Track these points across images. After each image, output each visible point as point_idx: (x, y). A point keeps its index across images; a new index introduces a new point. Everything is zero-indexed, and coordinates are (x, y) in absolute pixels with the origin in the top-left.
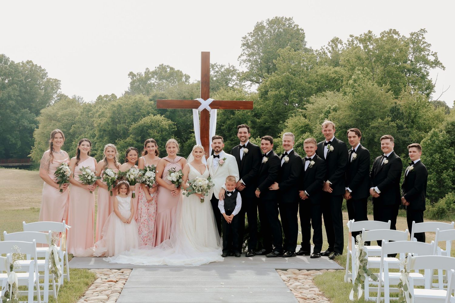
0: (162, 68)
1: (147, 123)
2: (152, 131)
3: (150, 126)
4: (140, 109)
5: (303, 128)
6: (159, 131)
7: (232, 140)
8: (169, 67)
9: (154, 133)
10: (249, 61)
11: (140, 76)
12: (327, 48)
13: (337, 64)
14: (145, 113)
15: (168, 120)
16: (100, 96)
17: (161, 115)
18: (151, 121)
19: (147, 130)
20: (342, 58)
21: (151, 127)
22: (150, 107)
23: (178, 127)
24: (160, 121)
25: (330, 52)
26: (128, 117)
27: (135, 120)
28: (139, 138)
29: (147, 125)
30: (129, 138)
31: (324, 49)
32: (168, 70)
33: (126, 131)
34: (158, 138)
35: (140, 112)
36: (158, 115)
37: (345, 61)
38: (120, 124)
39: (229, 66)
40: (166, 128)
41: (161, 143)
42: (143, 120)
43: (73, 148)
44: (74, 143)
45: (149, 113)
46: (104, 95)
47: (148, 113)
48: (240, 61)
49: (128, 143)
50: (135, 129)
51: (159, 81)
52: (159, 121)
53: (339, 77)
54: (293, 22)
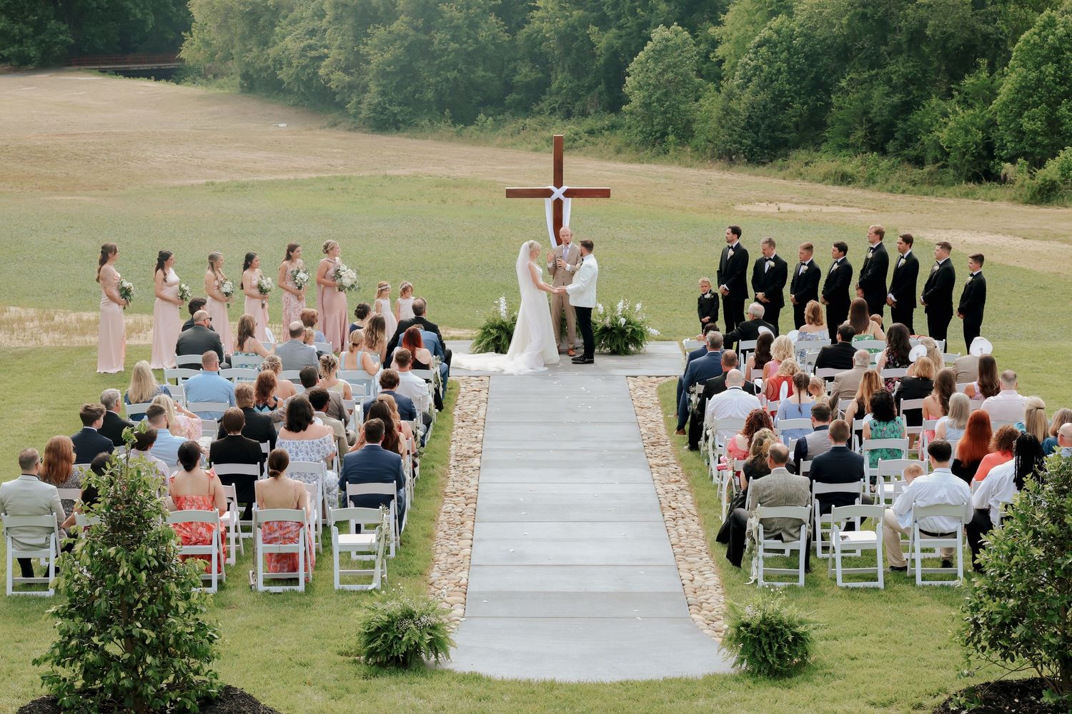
5: (774, 7)
7: (620, 28)
9: (452, 11)
28: (420, 23)
30: (398, 21)
33: (391, 8)
34: (460, 21)
41: (467, 33)
43: (277, 41)
44: (277, 29)
49: (395, 33)
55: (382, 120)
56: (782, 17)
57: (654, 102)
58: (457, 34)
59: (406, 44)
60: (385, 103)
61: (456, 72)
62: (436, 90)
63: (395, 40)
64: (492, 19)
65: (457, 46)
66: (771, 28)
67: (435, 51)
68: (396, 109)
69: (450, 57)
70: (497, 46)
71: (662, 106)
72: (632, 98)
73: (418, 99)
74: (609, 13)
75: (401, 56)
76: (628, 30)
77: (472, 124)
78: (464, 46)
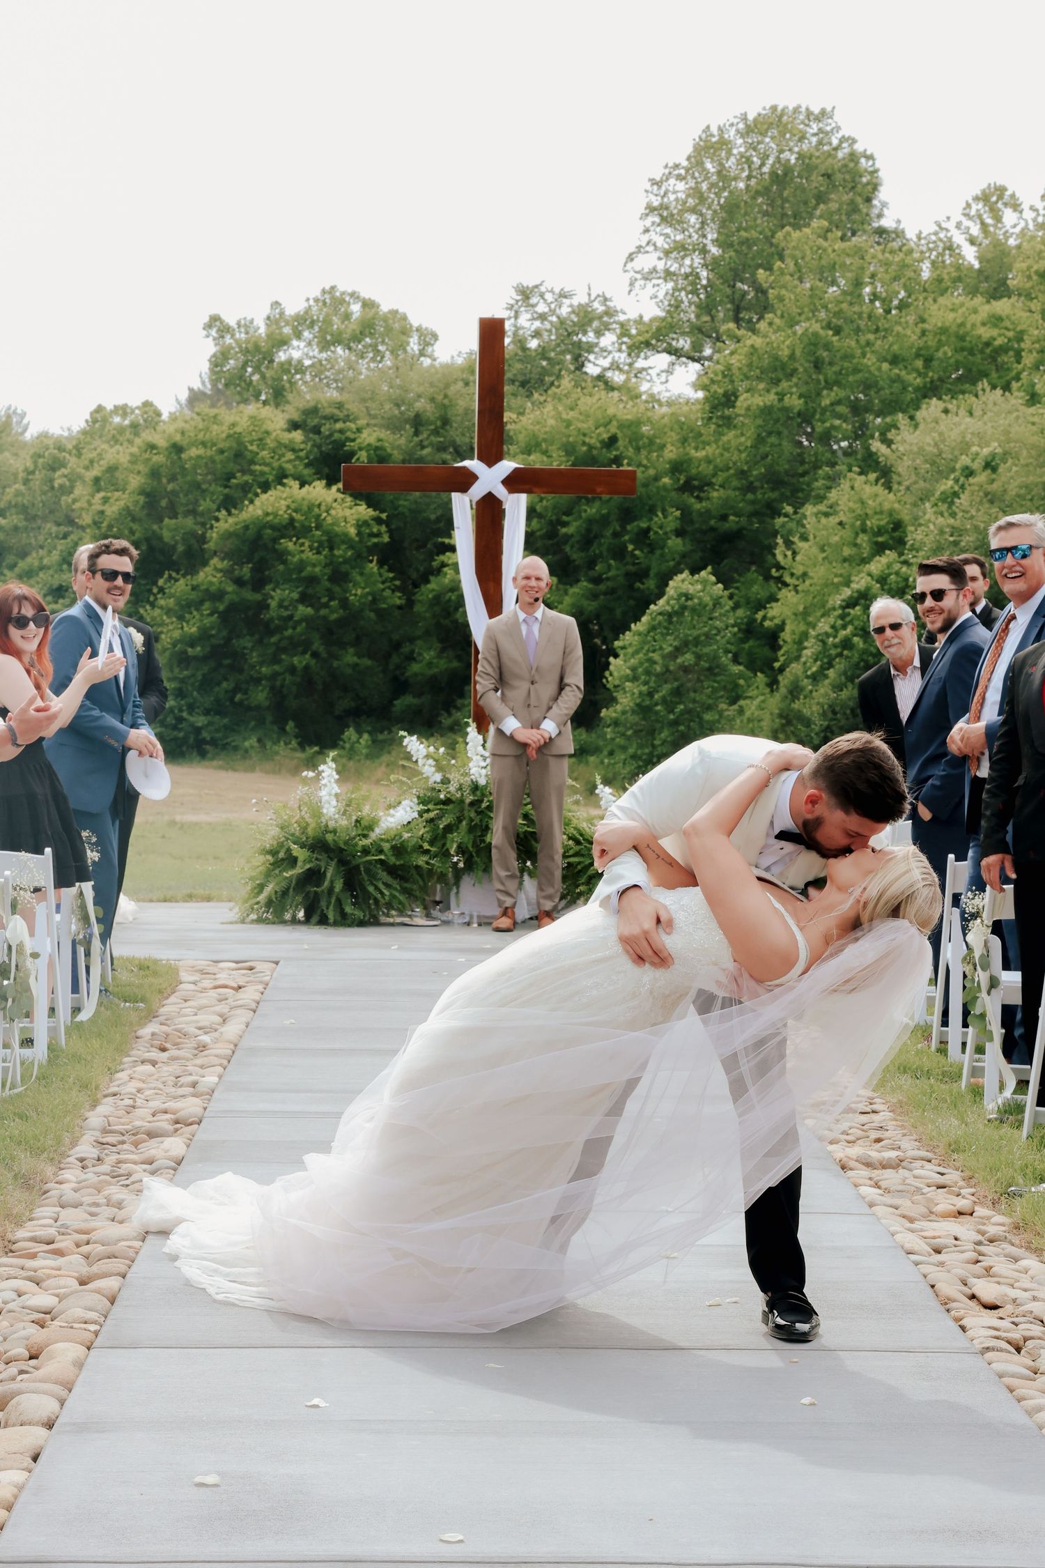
0: (334, 301)
1: (276, 515)
2: (295, 544)
3: (285, 527)
4: (252, 462)
6: (321, 543)
7: (597, 580)
8: (358, 297)
9: (303, 552)
10: (668, 275)
11: (247, 333)
12: (958, 226)
13: (999, 290)
14: (271, 478)
15: (356, 505)
16: (100, 409)
17: (329, 485)
18: (288, 507)
19: (275, 540)
20: (1019, 265)
21: (289, 528)
22: (290, 456)
23: (390, 531)
24: (323, 508)
25: (972, 241)
26: (204, 491)
27: (229, 504)
28: (246, 571)
29: (276, 521)
30: (207, 569)
31: (947, 230)
32: (356, 308)
33: (196, 546)
34: (317, 569)
35: (252, 473)
36: (317, 483)
37: (1029, 277)
38: (175, 516)
39: (589, 295)
40: (346, 534)
41: (328, 590)
42: (257, 502)
45: (286, 477)
46: (115, 406)
47: (281, 477)
48: (632, 274)
49: (203, 588)
50: (228, 535)
51: (321, 351)
52: (319, 506)
53: (1009, 340)
54: (834, 125)
55: (175, 739)
56: (890, 555)
57: (656, 704)
58: (310, 591)
59: (221, 608)
60: (181, 710)
61: (307, 656)
62: (272, 688)
63: (202, 602)
64: (373, 567)
65: (309, 611)
66: (869, 575)
67: (272, 619)
68: (200, 721)
69: (299, 629)
70: (382, 614)
71: (672, 711)
72: (619, 695)
73: (241, 703)
74: (575, 556)
75: (212, 628)
76: (610, 584)
77: (334, 746)
78: (323, 612)
